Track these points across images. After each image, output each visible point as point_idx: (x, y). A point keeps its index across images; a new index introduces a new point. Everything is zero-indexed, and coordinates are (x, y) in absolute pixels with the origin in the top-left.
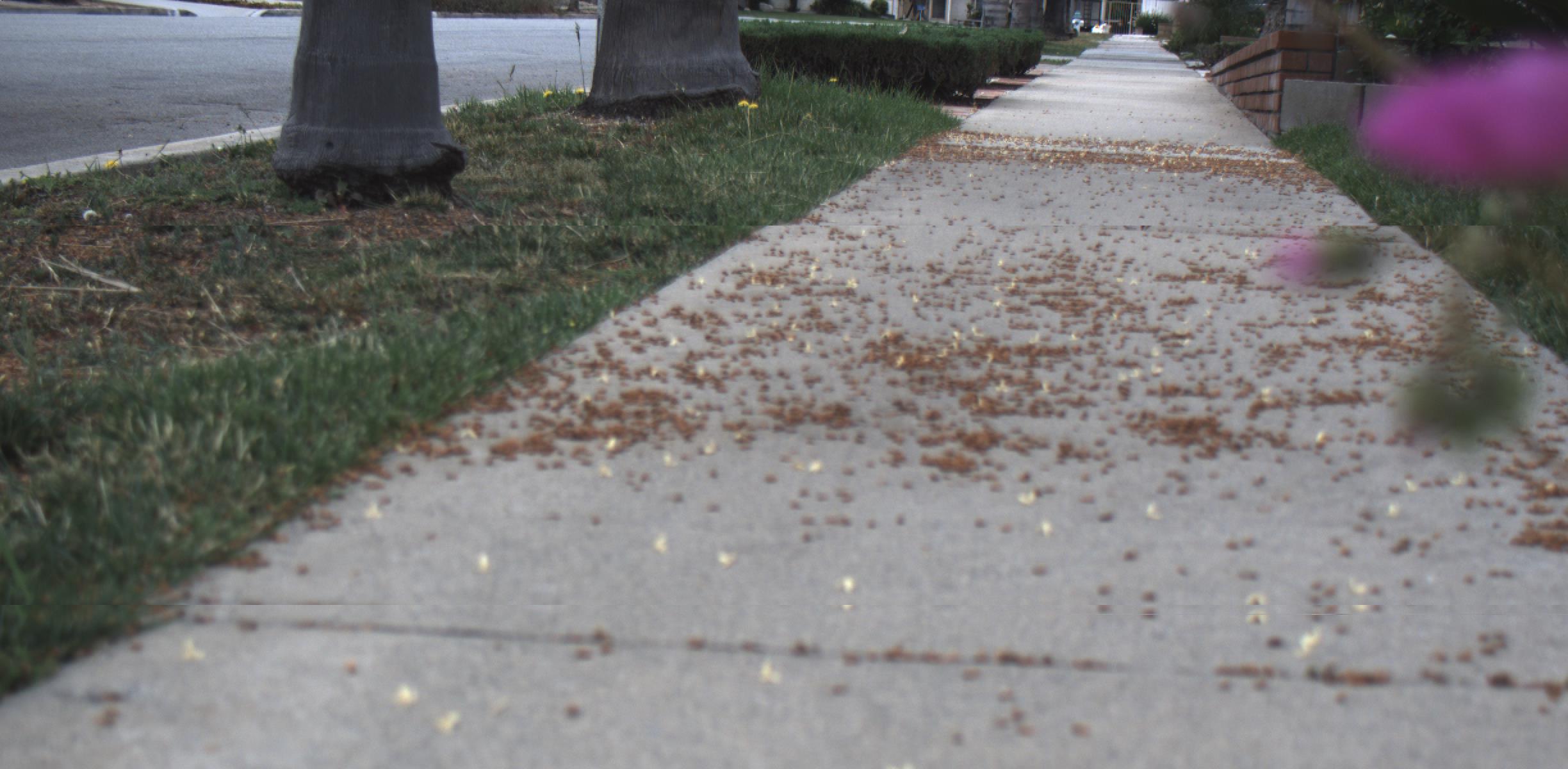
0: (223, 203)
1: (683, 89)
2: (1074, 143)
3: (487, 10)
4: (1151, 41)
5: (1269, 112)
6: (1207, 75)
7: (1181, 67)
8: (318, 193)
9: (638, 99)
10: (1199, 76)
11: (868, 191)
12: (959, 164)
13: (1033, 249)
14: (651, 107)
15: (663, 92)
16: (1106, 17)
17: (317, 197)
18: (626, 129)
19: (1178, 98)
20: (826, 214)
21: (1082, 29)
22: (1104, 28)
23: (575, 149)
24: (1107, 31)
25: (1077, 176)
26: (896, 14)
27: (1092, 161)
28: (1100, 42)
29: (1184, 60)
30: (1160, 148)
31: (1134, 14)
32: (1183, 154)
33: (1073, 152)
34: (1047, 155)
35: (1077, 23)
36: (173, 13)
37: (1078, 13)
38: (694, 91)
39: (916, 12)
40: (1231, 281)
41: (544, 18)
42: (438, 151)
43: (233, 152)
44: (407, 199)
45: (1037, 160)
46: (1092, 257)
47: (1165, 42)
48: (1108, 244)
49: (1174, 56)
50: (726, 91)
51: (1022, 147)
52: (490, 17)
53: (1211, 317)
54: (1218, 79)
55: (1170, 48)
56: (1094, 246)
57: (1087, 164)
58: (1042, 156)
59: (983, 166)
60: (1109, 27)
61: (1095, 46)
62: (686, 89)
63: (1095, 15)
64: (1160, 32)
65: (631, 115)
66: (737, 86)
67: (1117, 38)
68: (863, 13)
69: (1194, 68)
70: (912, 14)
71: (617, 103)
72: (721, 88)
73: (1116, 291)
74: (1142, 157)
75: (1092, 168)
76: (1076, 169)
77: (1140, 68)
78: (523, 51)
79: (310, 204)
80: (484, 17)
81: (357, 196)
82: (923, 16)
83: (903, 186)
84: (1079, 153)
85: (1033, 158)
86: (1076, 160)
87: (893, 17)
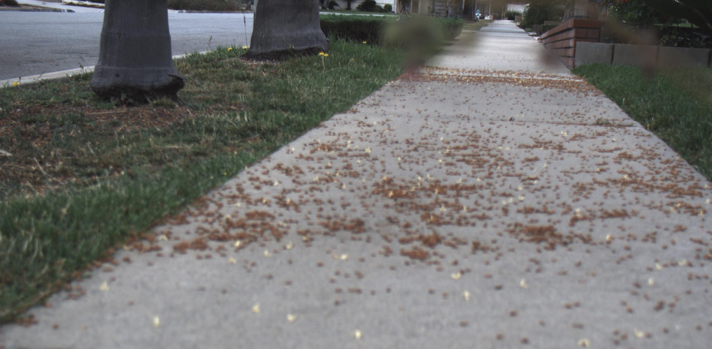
0: (66, 104)
1: (293, 47)
2: (478, 72)
3: (209, 9)
4: (512, 23)
5: (569, 57)
6: (538, 39)
7: (526, 35)
8: (112, 99)
9: (272, 51)
10: (535, 40)
11: (380, 96)
12: (424, 83)
13: (458, 132)
14: (278, 55)
15: (284, 48)
16: (491, 13)
17: (111, 101)
18: (266, 66)
19: (526, 50)
20: (359, 108)
21: (480, 18)
22: (490, 17)
23: (240, 76)
24: (492, 19)
25: (480, 88)
26: (395, 11)
27: (487, 81)
28: (489, 24)
29: (527, 32)
30: (519, 74)
31: (504, 11)
32: (530, 77)
33: (478, 77)
34: (465, 78)
35: (478, 15)
36: (64, 11)
37: (478, 11)
38: (298, 48)
39: (404, 10)
40: (555, 148)
41: (235, 13)
42: (172, 79)
43: (77, 78)
44: (155, 102)
45: (461, 80)
46: (486, 135)
47: (518, 24)
48: (494, 128)
49: (522, 30)
50: (313, 48)
51: (454, 74)
52: (210, 12)
53: (547, 168)
54: (544, 41)
55: (521, 26)
56: (487, 129)
57: (484, 83)
58: (463, 78)
59: (435, 84)
60: (492, 17)
61: (486, 25)
62: (295, 47)
63: (486, 12)
64: (516, 19)
65: (269, 59)
66: (319, 45)
67: (496, 22)
68: (380, 10)
69: (532, 36)
70: (403, 11)
71: (262, 53)
72: (311, 46)
73: (499, 154)
74: (510, 79)
75: (487, 84)
76: (479, 85)
77: (507, 36)
78: (223, 28)
79: (108, 104)
80: (207, 12)
81: (131, 100)
82: (408, 12)
83: (397, 94)
84: (481, 77)
85: (459, 80)
86: (479, 80)
87: (394, 12)
